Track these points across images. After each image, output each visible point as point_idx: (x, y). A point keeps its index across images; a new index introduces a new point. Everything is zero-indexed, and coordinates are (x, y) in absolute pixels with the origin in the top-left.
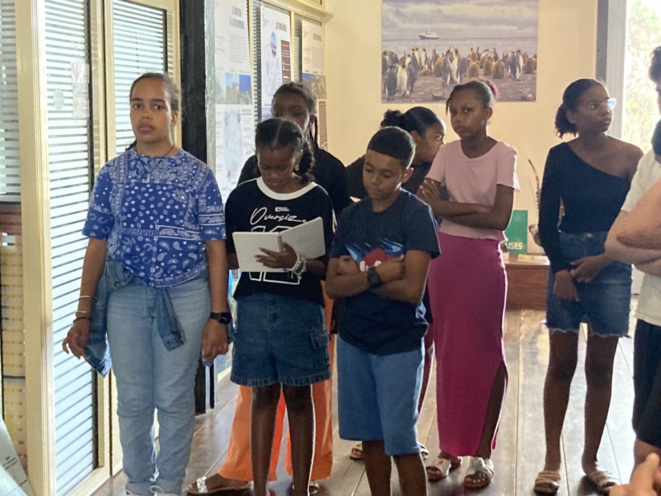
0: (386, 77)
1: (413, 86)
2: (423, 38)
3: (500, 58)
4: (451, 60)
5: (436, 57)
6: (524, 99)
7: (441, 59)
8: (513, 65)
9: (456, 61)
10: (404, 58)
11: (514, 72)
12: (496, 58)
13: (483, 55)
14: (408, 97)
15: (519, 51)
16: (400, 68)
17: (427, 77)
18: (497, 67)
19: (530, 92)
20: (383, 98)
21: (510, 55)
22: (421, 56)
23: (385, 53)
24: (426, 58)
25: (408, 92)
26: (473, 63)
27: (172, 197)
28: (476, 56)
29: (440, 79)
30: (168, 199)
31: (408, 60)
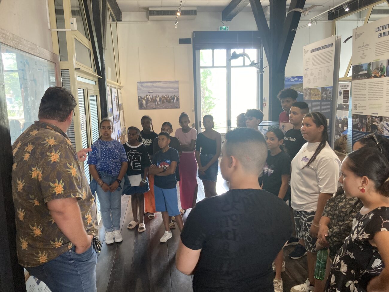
0: (140, 103)
1: (147, 105)
2: (149, 92)
3: (170, 97)
4: (157, 98)
5: (153, 97)
6: (177, 108)
7: (154, 98)
8: (173, 99)
9: (158, 98)
10: (144, 98)
11: (174, 101)
12: (169, 97)
13: (165, 97)
14: (146, 108)
15: (174, 95)
16: (143, 100)
17: (151, 103)
18: (169, 99)
19: (178, 106)
20: (139, 109)
21: (172, 96)
22: (148, 97)
23: (139, 97)
24: (150, 98)
25: (146, 107)
26: (163, 99)
27: (115, 151)
28: (163, 97)
29: (154, 103)
30: (114, 152)
31: (145, 98)
